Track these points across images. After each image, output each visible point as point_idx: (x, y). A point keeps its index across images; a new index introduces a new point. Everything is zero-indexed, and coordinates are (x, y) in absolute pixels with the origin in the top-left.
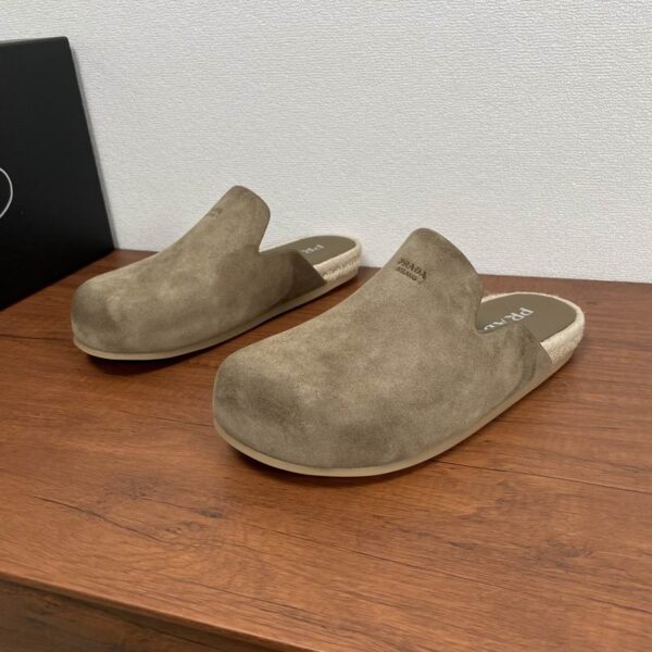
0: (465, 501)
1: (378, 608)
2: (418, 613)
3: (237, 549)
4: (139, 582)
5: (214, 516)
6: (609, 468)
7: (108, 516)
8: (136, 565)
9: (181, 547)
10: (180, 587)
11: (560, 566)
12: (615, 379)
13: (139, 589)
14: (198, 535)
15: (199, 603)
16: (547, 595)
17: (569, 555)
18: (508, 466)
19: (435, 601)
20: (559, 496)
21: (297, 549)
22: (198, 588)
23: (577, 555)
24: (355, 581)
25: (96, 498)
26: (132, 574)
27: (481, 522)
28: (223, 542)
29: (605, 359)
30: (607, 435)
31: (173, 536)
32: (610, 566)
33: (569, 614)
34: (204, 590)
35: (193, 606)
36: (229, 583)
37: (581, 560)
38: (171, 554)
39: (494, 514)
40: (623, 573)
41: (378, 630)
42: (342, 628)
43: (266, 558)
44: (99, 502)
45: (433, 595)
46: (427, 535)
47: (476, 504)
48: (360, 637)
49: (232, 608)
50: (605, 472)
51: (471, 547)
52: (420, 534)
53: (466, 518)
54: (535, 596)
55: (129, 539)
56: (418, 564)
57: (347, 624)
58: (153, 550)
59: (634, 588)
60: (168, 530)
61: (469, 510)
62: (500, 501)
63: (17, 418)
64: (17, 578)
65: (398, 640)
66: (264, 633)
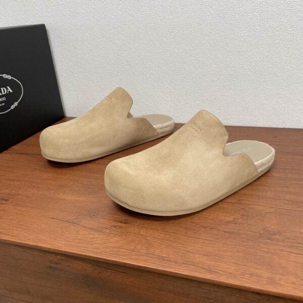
0: (228, 215)
1: (197, 256)
2: (214, 257)
3: (137, 235)
4: (97, 248)
5: (125, 223)
6: (287, 202)
7: (81, 224)
8: (96, 242)
9: (113, 235)
10: (115, 250)
11: (269, 239)
12: (287, 167)
13: (98, 251)
14: (120, 230)
15: (123, 256)
16: (265, 250)
17: (272, 235)
18: (245, 202)
19: (219, 253)
20: (267, 213)
21: (161, 235)
22: (122, 250)
23: (276, 235)
24: (187, 246)
25: (74, 217)
26: (95, 245)
27: (235, 223)
28: (130, 233)
29: (282, 159)
30: (285, 189)
31: (109, 231)
32: (289, 239)
33: (274, 256)
34: (125, 251)
35: (121, 257)
36: (135, 248)
37: (277, 237)
38: (109, 238)
39: (240, 220)
40: (295, 241)
41: (198, 264)
42: (183, 263)
43: (149, 238)
44: (76, 219)
45: (219, 251)
46: (213, 228)
47: (233, 217)
48: (191, 266)
49: (137, 257)
50: (285, 204)
51: (233, 233)
52: (211, 228)
53: (229, 222)
54: (260, 250)
55: (91, 233)
56: (211, 239)
57: (186, 262)
58: (101, 236)
59: (299, 247)
60: (106, 229)
61: (230, 219)
62: (243, 215)
63: (34, 187)
64: (46, 248)
65: (206, 267)
66: (152, 266)
